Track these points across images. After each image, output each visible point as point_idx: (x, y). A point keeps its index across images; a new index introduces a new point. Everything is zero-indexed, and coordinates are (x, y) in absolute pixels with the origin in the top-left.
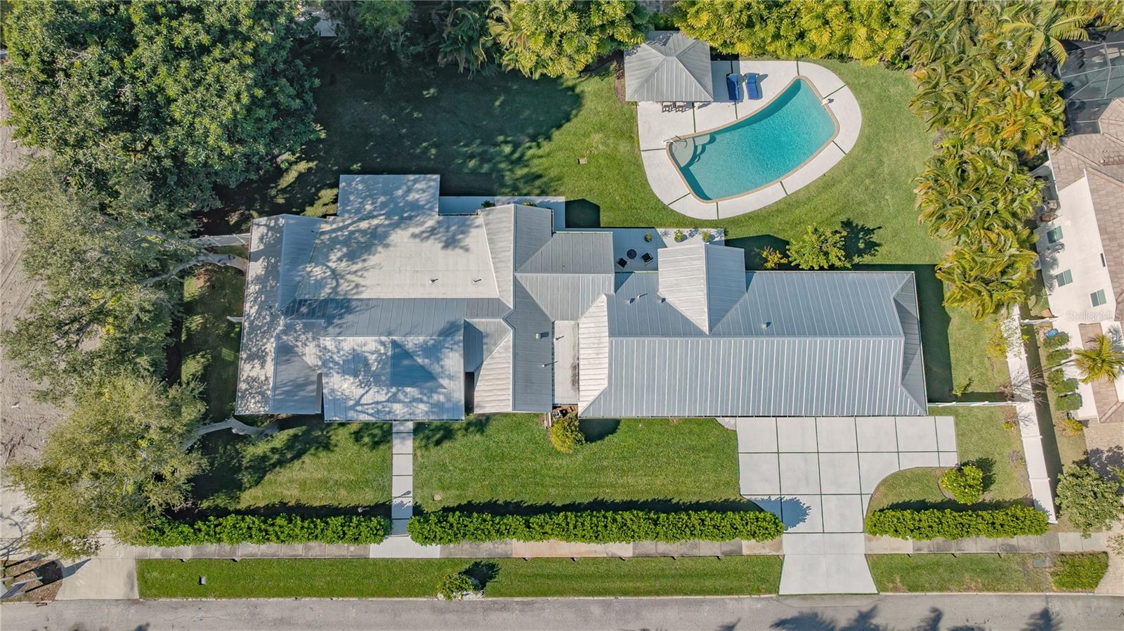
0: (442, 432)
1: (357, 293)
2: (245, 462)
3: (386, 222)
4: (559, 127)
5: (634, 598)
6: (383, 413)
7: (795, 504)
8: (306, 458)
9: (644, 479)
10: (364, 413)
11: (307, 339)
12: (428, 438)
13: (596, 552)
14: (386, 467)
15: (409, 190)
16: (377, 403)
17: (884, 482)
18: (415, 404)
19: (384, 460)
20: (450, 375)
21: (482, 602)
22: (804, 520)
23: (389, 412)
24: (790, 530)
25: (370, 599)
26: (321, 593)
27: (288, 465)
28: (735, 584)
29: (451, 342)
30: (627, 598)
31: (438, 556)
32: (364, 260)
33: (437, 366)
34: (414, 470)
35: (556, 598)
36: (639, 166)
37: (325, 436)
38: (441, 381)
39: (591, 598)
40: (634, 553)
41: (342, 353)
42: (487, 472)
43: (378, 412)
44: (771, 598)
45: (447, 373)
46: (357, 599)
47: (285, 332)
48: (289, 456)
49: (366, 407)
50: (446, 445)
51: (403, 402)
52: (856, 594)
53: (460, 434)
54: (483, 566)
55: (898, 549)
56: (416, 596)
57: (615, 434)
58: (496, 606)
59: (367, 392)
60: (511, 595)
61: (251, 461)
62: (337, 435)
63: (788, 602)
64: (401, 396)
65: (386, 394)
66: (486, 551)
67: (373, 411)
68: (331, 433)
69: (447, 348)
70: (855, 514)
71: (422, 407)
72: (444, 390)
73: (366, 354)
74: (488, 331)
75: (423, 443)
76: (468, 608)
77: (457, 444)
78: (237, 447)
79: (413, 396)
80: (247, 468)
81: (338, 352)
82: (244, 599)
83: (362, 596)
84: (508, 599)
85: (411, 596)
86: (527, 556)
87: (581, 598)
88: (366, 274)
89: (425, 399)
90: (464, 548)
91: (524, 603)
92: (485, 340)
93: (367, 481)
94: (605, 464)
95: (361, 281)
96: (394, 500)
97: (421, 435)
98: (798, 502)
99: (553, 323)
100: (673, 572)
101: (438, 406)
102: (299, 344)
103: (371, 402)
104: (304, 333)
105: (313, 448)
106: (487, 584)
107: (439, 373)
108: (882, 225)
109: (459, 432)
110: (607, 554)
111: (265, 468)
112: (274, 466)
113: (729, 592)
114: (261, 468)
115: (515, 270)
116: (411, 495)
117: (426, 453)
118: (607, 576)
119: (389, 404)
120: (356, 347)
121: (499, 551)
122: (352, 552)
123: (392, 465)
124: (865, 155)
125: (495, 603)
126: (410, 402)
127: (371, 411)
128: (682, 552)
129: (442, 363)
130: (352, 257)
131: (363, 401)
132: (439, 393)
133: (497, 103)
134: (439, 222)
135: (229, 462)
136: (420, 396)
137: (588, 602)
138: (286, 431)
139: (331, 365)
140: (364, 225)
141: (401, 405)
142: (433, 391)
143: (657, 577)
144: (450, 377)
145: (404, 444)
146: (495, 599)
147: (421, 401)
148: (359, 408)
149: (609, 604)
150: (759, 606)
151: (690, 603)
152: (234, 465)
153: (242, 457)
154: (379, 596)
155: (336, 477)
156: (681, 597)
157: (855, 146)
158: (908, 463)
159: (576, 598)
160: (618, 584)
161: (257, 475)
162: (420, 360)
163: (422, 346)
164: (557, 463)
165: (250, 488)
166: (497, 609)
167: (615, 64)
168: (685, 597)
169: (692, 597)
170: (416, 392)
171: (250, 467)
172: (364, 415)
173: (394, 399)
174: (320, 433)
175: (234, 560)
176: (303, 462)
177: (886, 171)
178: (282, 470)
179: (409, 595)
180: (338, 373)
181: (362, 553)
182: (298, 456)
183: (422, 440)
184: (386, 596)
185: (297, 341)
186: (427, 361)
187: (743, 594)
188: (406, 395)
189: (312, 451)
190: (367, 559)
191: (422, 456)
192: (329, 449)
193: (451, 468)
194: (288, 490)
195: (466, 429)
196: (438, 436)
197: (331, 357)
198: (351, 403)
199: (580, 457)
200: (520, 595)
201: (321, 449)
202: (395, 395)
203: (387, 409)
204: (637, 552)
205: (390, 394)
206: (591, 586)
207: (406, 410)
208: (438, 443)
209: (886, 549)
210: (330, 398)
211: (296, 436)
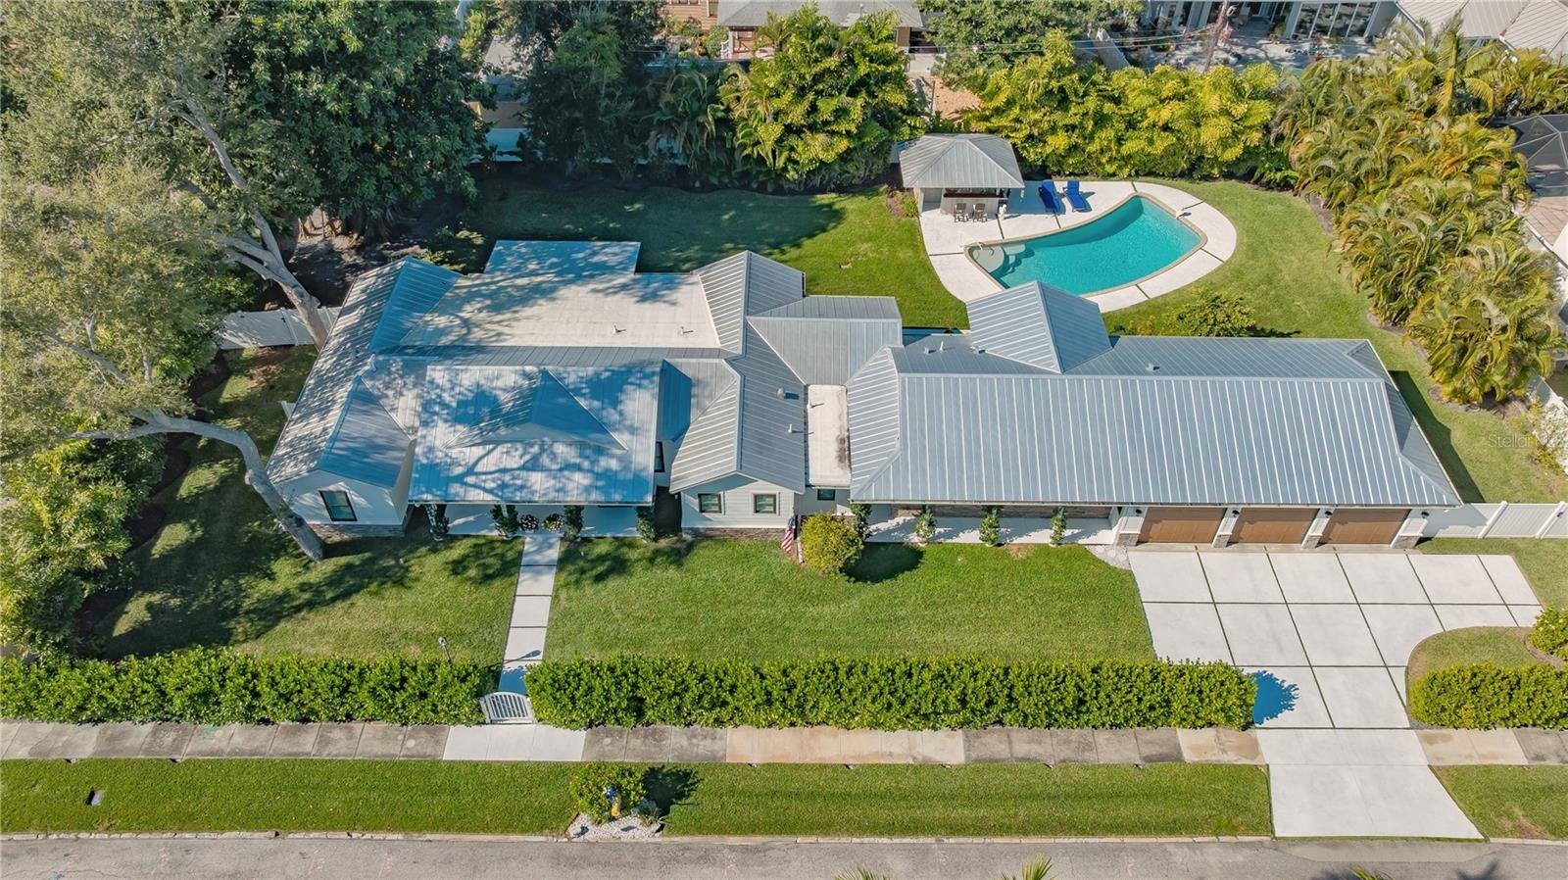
0: (607, 563)
1: (496, 341)
2: (247, 604)
3: (556, 279)
4: (811, 236)
5: (976, 840)
6: (511, 490)
7: (1267, 682)
8: (360, 600)
9: (974, 637)
10: (479, 487)
11: (405, 384)
12: (583, 572)
13: (891, 754)
14: (502, 616)
15: (595, 253)
16: (504, 471)
17: (1422, 647)
18: (566, 473)
19: (499, 603)
20: (632, 426)
21: (658, 846)
22: (1290, 707)
23: (522, 487)
24: (1267, 723)
25: (429, 836)
26: (329, 823)
27: (324, 609)
28: (1181, 813)
29: (639, 375)
30: (962, 840)
31: (577, 757)
32: (516, 312)
33: (612, 411)
34: (550, 619)
35: (813, 839)
36: (929, 270)
37: (401, 567)
38: (615, 436)
39: (885, 840)
40: (968, 757)
41: (457, 390)
42: (685, 623)
43: (503, 486)
44: (1261, 842)
45: (628, 423)
46: (400, 837)
47: (371, 375)
48: (329, 595)
49: (483, 477)
50: (614, 583)
51: (548, 470)
52: (1438, 839)
53: (639, 568)
54: (666, 775)
55: (1495, 756)
56: (524, 831)
57: (915, 572)
58: (687, 854)
59: (489, 452)
60: (722, 831)
61: (259, 601)
62: (421, 565)
63: (1298, 851)
64: (545, 460)
65: (521, 457)
66: (674, 750)
67: (493, 485)
68: (412, 562)
69: (632, 384)
70: (1388, 700)
71: (580, 479)
72: (619, 452)
73: (498, 392)
74: (701, 376)
75: (573, 578)
76: (630, 858)
77: (635, 581)
78: (242, 581)
79: (566, 460)
80: (247, 613)
81: (452, 389)
82: (169, 835)
83: (414, 828)
84: (714, 840)
85: (514, 832)
86: (755, 761)
87: (866, 840)
88: (514, 324)
89: (586, 464)
90: (631, 745)
91: (746, 849)
92: (694, 391)
93: (462, 634)
94: (901, 613)
95: (506, 330)
96: (506, 665)
97: (571, 568)
98: (1270, 679)
99: (806, 388)
100: (1052, 790)
101: (609, 479)
102: (390, 393)
103: (493, 469)
104: (402, 377)
105: (376, 584)
106: (672, 807)
107: (615, 423)
108: (1300, 329)
109: (640, 564)
110: (914, 758)
111: (280, 612)
112: (298, 609)
113: (1171, 828)
114: (273, 613)
115: (747, 313)
116: (540, 657)
117: (578, 593)
118: (917, 796)
119: (523, 474)
120: (482, 382)
121: (701, 751)
122: (409, 749)
123: (512, 610)
124: (1251, 262)
125: (686, 848)
126: (561, 470)
127: (490, 485)
128: (1062, 756)
129: (619, 408)
130: (497, 308)
131: (479, 468)
132: (612, 456)
133: (726, 217)
134: (634, 280)
135: (219, 604)
136: (578, 461)
137: (880, 848)
138: (334, 559)
139: (437, 408)
140: (520, 282)
141: (544, 474)
142: (600, 451)
143: (1018, 798)
144: (633, 430)
145: (536, 581)
146: (686, 839)
147: (578, 468)
148: (471, 480)
149: (926, 851)
150: (1240, 858)
151: (1094, 851)
152: (226, 608)
153: (245, 597)
154: (448, 830)
155: (407, 627)
156: (1073, 840)
157: (1234, 254)
158: (1456, 621)
159: (855, 840)
160: (939, 812)
161: (263, 623)
162: (583, 403)
163: (591, 380)
164: (812, 611)
165: (245, 641)
166: (691, 861)
167: (886, 186)
168: (1081, 840)
169: (1096, 840)
170: (573, 454)
171: (254, 611)
172: (478, 491)
173: (533, 465)
174: (393, 563)
175: (174, 761)
176: (352, 604)
177: (1287, 278)
178: (311, 616)
179: (508, 827)
180: (446, 421)
181: (429, 751)
182: (346, 595)
183: (570, 574)
184: (461, 830)
185: (387, 388)
186: (596, 404)
187: (1201, 834)
188: (554, 456)
189: (373, 587)
190: (436, 763)
191: (569, 599)
192: (402, 585)
193: (619, 616)
194: (313, 646)
195: (651, 560)
196: (601, 569)
197: (440, 396)
198: (458, 470)
199: (855, 603)
200: (740, 829)
201: (389, 584)
202: (535, 458)
203: (519, 482)
204: (973, 755)
205: (527, 457)
206: (885, 815)
207: (552, 482)
208: (599, 578)
209: (1470, 757)
210: (425, 461)
211: (349, 567)
